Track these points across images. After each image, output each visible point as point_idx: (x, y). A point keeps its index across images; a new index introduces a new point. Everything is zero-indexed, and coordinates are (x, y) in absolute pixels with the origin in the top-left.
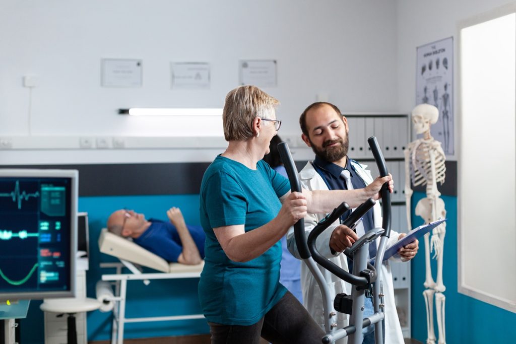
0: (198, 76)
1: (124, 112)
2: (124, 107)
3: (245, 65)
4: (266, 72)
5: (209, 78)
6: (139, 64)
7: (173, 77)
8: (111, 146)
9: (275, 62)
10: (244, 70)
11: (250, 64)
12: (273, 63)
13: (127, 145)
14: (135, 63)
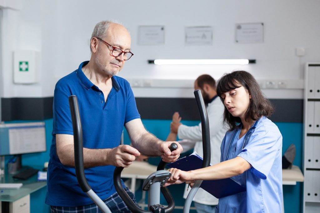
0: (204, 36)
1: (151, 62)
2: (151, 59)
3: (239, 27)
4: (255, 32)
5: (212, 37)
6: (162, 29)
7: (186, 37)
8: (142, 85)
9: (263, 24)
10: (239, 31)
11: (243, 26)
12: (261, 25)
13: (152, 85)
14: (160, 28)
